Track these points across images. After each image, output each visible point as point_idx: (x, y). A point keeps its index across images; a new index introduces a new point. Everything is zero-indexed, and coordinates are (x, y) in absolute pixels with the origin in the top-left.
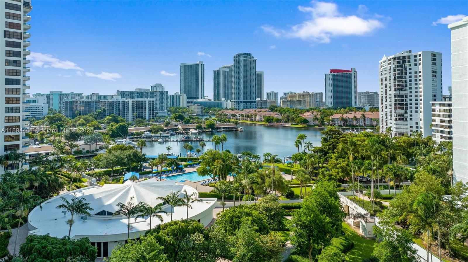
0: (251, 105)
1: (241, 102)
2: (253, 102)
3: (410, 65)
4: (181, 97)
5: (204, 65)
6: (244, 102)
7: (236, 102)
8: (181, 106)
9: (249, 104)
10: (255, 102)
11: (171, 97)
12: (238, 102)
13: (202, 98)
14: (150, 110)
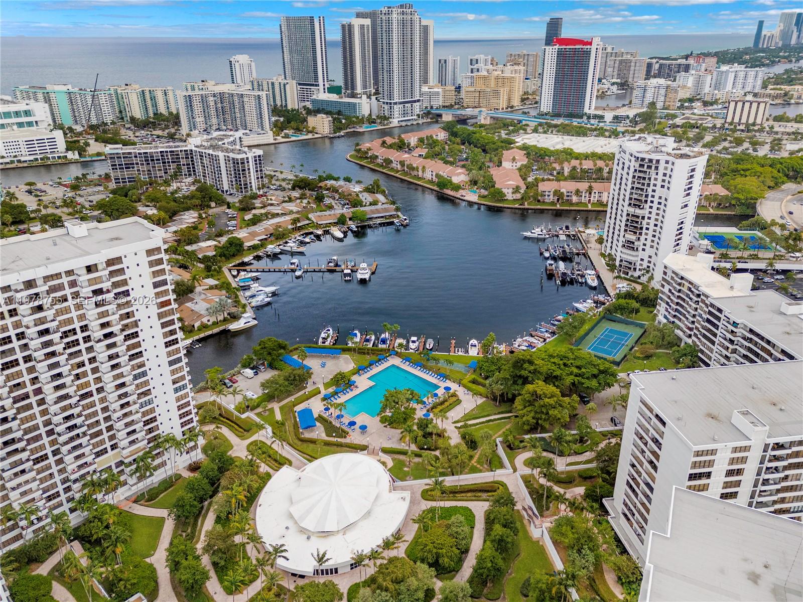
0: (412, 106)
3: (657, 174)
4: (287, 87)
6: (400, 103)
7: (387, 103)
9: (409, 105)
10: (418, 101)
12: (391, 103)
13: (324, 85)
14: (257, 171)
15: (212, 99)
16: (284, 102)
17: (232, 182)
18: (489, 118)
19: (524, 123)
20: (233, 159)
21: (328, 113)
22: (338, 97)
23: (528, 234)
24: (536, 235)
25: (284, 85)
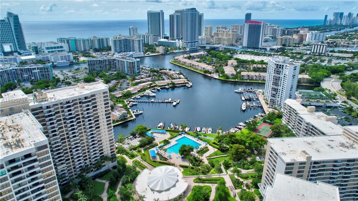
0: (195, 43)
1: (188, 43)
2: (196, 42)
3: (283, 70)
4: (149, 37)
5: (163, 13)
6: (190, 42)
7: (185, 42)
8: (150, 44)
9: (194, 43)
10: (197, 42)
11: (143, 36)
12: (187, 42)
13: (163, 36)
14: (137, 67)
15: (123, 41)
16: (148, 42)
17: (128, 70)
18: (223, 48)
19: (236, 50)
20: (130, 62)
21: (164, 46)
22: (167, 40)
23: (237, 91)
24: (239, 91)
25: (148, 36)
